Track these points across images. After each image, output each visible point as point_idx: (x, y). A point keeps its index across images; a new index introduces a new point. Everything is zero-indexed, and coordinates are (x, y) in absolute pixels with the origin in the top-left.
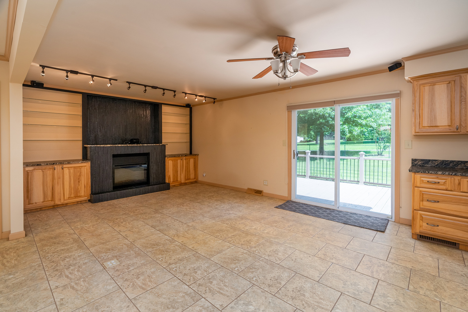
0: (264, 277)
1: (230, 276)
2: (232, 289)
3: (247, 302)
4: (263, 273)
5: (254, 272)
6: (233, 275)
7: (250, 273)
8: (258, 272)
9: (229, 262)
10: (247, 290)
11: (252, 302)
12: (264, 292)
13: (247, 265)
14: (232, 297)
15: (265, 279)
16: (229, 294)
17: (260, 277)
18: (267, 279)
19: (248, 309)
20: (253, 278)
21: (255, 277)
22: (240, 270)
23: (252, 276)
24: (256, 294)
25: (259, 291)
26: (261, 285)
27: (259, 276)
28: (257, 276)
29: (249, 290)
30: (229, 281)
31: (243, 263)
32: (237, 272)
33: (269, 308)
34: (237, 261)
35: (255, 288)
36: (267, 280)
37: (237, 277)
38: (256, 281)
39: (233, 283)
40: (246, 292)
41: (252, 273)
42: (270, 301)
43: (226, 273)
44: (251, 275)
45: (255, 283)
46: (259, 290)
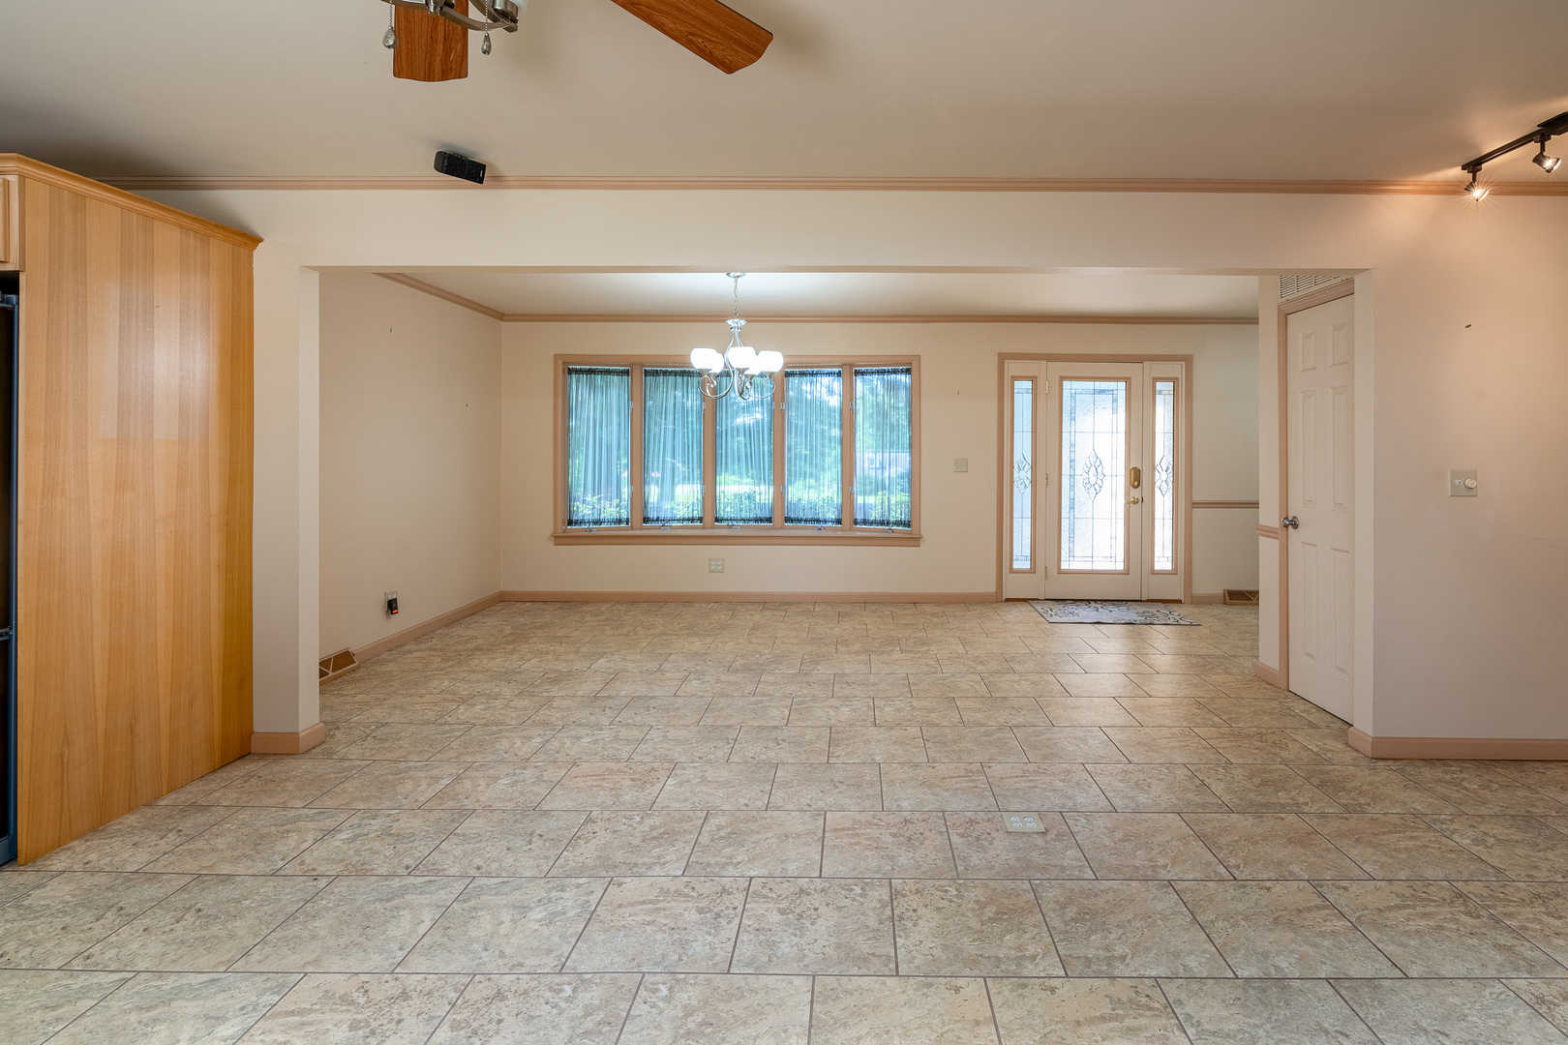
0: (531, 1018)
1: (664, 957)
2: (623, 926)
3: (558, 919)
4: (542, 1033)
5: (585, 1016)
6: (657, 964)
7: (596, 1002)
8: (564, 1027)
9: (721, 1006)
10: (574, 946)
11: (541, 926)
12: (514, 966)
13: (632, 1033)
14: (607, 910)
15: (525, 1010)
16: (623, 910)
17: (548, 1008)
18: (517, 1015)
19: (545, 909)
20: (575, 990)
21: (569, 1000)
22: (643, 993)
23: (580, 996)
24: (538, 948)
25: (531, 962)
26: (534, 984)
27: (555, 1010)
28: (563, 1005)
29: (566, 949)
30: (652, 939)
31: (656, 1033)
32: (651, 980)
33: (487, 935)
34: (692, 1026)
35: (550, 962)
36: (516, 1011)
37: (634, 963)
38: (558, 985)
39: (633, 939)
40: (574, 940)
41: (586, 1006)
42: (485, 954)
43: (685, 958)
44: (588, 995)
45: (557, 979)
46: (533, 963)
